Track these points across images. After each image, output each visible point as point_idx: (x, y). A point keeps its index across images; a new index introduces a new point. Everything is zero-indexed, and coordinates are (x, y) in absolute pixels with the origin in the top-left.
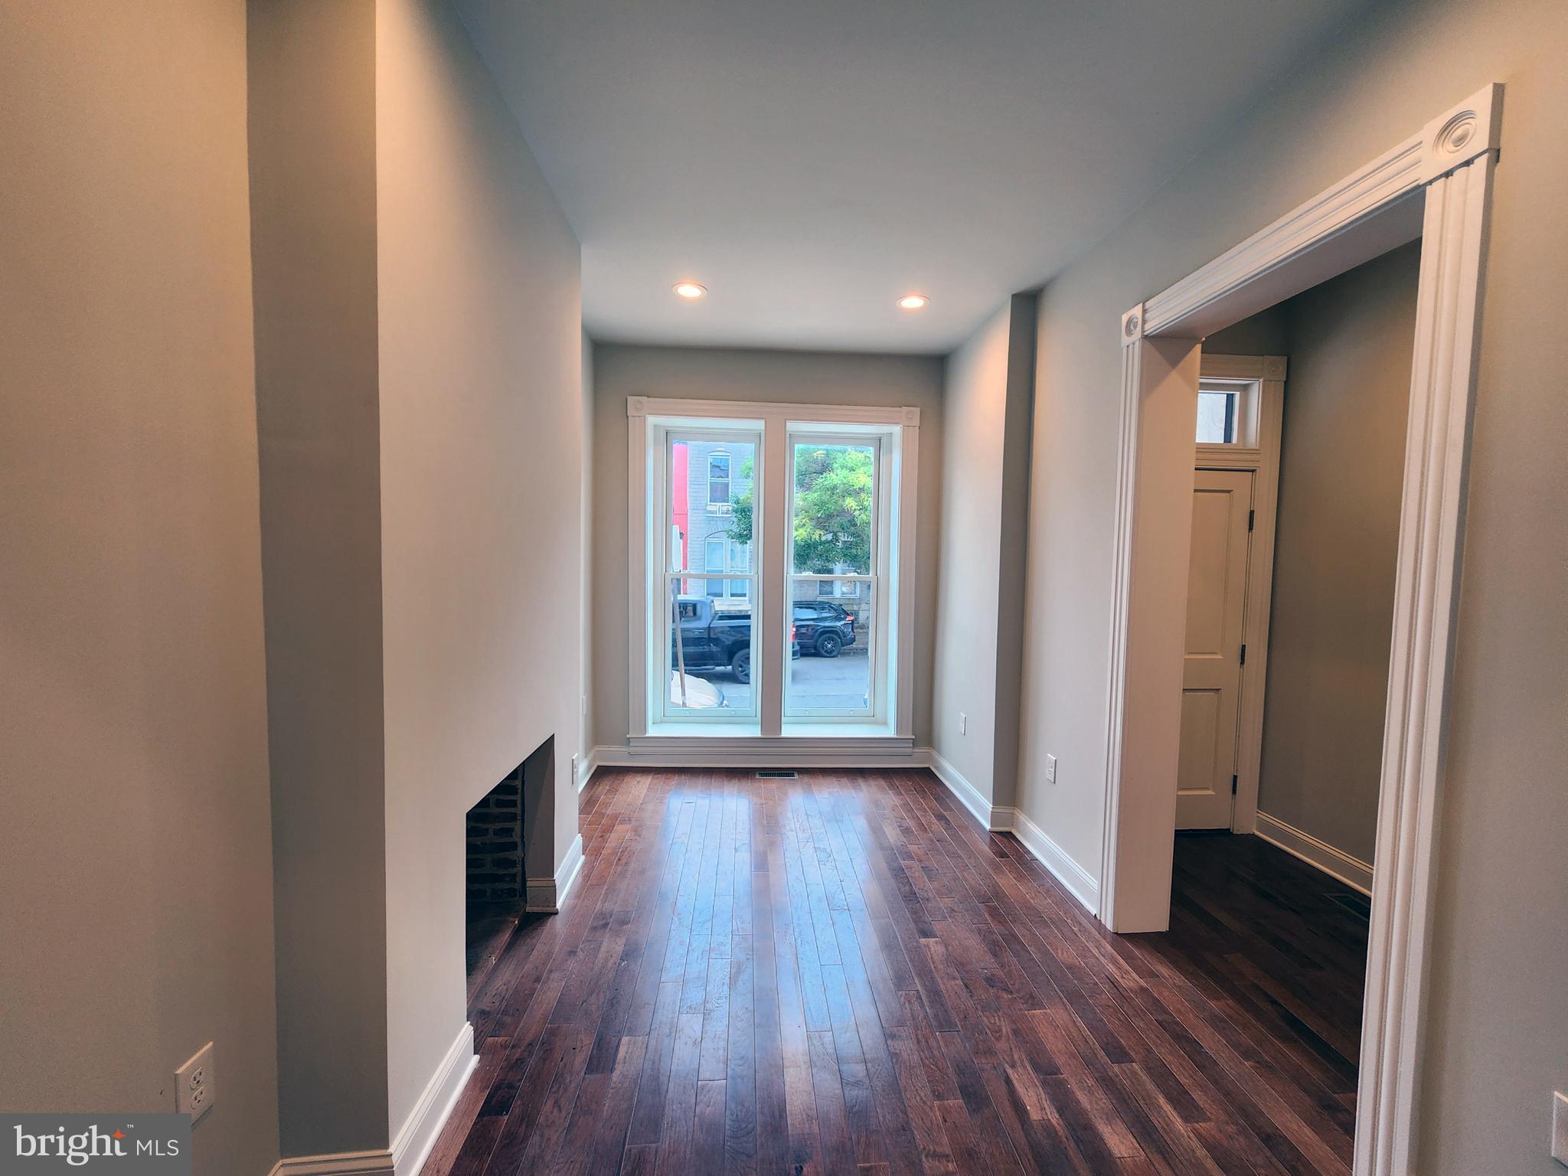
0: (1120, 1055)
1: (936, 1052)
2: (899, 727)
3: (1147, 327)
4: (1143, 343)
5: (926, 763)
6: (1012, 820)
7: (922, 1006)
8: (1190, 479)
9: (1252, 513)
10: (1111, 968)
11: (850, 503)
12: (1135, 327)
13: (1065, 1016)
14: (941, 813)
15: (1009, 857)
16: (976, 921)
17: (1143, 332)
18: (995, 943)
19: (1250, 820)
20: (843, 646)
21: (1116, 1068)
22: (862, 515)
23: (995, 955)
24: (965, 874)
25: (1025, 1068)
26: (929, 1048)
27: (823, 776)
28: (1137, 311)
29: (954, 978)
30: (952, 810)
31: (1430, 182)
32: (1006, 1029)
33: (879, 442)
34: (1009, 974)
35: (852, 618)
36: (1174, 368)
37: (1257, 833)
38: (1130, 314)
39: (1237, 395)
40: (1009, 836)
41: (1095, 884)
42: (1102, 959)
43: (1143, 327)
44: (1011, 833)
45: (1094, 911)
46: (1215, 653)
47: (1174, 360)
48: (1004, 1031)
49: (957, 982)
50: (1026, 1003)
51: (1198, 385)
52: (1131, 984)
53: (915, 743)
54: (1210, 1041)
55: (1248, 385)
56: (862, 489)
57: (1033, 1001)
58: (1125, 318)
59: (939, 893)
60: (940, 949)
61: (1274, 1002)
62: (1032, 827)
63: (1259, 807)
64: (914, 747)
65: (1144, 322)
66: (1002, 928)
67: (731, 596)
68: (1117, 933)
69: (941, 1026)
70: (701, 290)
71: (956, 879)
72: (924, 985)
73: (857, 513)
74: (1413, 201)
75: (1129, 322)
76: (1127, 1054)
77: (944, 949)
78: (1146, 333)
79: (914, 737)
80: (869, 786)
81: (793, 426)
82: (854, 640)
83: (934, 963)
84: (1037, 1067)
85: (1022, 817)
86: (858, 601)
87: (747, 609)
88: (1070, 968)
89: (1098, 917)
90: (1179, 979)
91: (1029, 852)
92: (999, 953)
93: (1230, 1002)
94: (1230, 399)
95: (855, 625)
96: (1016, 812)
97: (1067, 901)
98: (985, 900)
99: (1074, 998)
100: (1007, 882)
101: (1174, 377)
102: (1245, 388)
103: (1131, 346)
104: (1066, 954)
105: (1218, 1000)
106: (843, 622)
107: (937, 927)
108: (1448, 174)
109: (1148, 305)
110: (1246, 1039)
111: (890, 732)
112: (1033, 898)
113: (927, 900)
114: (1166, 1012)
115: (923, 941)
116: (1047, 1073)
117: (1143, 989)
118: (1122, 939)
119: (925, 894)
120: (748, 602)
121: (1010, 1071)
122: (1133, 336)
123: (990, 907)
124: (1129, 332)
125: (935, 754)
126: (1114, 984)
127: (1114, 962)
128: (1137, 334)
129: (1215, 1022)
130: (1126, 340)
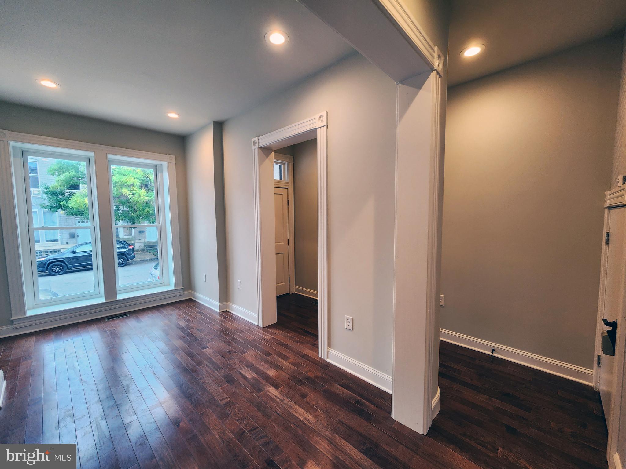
0: (268, 354)
1: (217, 376)
2: (176, 285)
3: (259, 144)
4: (259, 150)
5: (189, 297)
6: (227, 306)
7: (209, 367)
8: (273, 190)
9: (288, 200)
10: (264, 336)
11: (125, 191)
12: (256, 144)
13: (253, 352)
14: (200, 312)
15: (228, 318)
16: (221, 339)
17: (258, 146)
18: (229, 342)
19: (293, 289)
20: (128, 260)
21: (268, 358)
22: (134, 197)
23: (229, 345)
24: (214, 327)
25: (244, 368)
26: (214, 376)
27: (142, 312)
28: (256, 139)
29: (218, 356)
30: (203, 309)
31: (318, 128)
32: (237, 361)
33: (156, 168)
34: (235, 348)
35: (133, 247)
36: (267, 158)
37: (295, 292)
38: (254, 140)
39: (282, 165)
40: (226, 312)
41: (256, 316)
42: (261, 335)
43: (258, 145)
44: (227, 311)
45: (256, 324)
46: (282, 242)
47: (267, 155)
48: (237, 362)
49: (219, 356)
50: (241, 353)
51: (273, 162)
52: (269, 338)
53: (184, 290)
54: (290, 343)
55: (285, 163)
56: (132, 185)
57: (244, 352)
58: (253, 140)
59: (206, 335)
60: (211, 350)
61: (302, 329)
62: (234, 306)
63: (295, 285)
64: (183, 292)
65: (259, 143)
66: (230, 337)
67: (46, 242)
68: (264, 327)
69: (216, 369)
70: (56, 85)
71: (211, 329)
72: (208, 362)
73: (130, 196)
74: (315, 131)
75: (254, 142)
76: (271, 354)
77: (212, 350)
78: (259, 146)
79: (183, 287)
80: (166, 310)
81: (110, 157)
82: (134, 257)
83: (209, 355)
84: (247, 366)
85: (230, 304)
86: (134, 239)
87: (60, 248)
88: (252, 340)
89: (258, 325)
90: (281, 332)
91: (234, 314)
92: (231, 344)
93: (293, 333)
94: (280, 166)
95: (134, 250)
96: (228, 303)
97: (249, 324)
98: (222, 332)
99: (256, 347)
100: (228, 325)
101: (267, 160)
102: (284, 164)
103: (255, 149)
104: (251, 337)
105: (290, 334)
106: (127, 249)
107: (207, 345)
108: (321, 127)
109: (259, 138)
110: (297, 339)
111: (173, 287)
112: (238, 327)
113: (202, 338)
114: (279, 341)
115: (204, 350)
116: (251, 367)
117: (272, 338)
118: (265, 328)
119: (201, 337)
120: (60, 244)
121: (241, 371)
122: (256, 146)
123: (225, 333)
124: (254, 145)
125: (193, 292)
126: (264, 339)
127: (264, 334)
128: (257, 147)
129: (290, 338)
130: (253, 147)
